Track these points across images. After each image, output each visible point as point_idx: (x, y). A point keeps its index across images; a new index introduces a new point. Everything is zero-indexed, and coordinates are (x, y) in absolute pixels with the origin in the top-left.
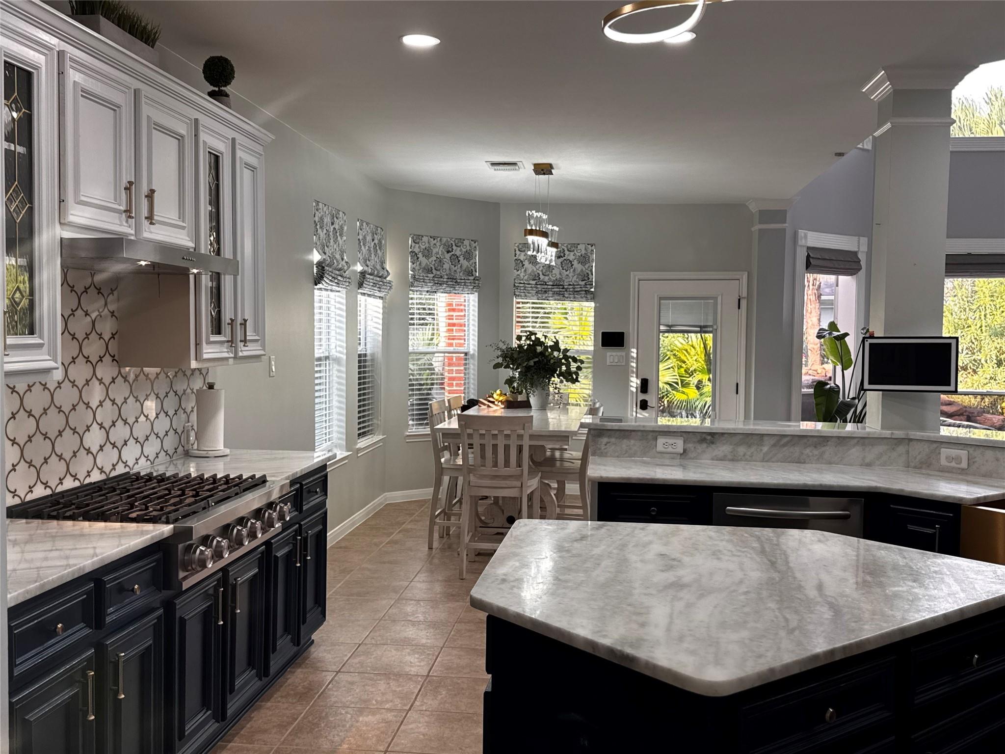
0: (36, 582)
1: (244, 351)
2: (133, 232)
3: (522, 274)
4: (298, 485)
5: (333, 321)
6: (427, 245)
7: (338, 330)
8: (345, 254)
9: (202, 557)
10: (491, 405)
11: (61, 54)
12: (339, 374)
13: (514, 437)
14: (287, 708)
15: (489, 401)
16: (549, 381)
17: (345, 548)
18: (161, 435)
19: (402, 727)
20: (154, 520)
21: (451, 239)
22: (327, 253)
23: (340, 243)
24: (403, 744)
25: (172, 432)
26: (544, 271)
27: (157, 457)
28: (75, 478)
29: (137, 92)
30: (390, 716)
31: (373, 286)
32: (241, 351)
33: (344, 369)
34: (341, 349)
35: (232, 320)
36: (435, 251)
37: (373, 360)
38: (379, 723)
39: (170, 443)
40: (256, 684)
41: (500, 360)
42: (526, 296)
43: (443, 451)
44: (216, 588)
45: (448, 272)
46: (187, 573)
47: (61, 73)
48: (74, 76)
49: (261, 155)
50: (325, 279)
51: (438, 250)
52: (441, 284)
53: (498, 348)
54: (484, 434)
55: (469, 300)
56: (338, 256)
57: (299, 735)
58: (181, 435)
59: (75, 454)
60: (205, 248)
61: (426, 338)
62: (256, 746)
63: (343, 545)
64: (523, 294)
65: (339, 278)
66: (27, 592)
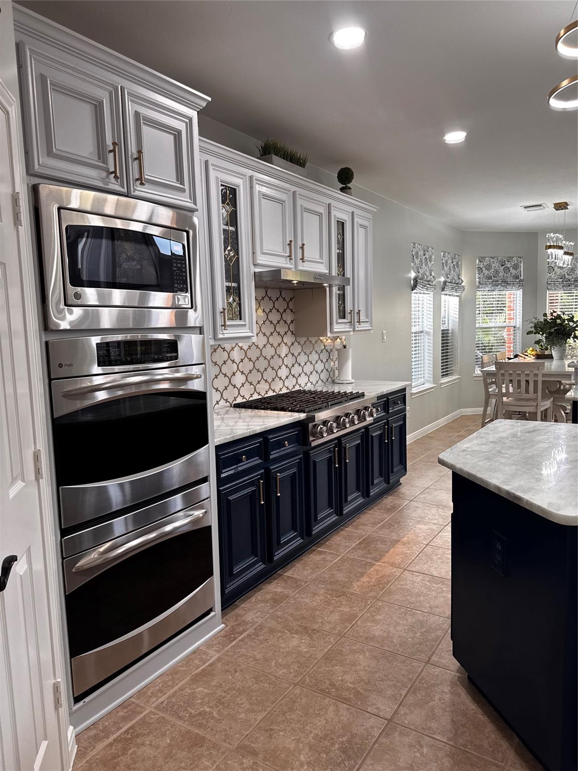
0: (230, 435)
1: (359, 327)
2: (293, 267)
3: (553, 275)
4: (385, 399)
5: (425, 311)
6: (488, 263)
7: (428, 316)
8: (433, 272)
9: (321, 430)
10: (526, 357)
11: (251, 177)
12: (429, 341)
13: (532, 375)
14: (379, 515)
15: (525, 355)
16: (566, 341)
17: (431, 437)
18: (319, 372)
19: (440, 534)
20: (298, 411)
21: (504, 257)
22: (421, 272)
23: (430, 265)
24: (438, 542)
25: (325, 370)
26: (568, 272)
27: (317, 383)
28: (274, 391)
29: (294, 193)
30: (434, 527)
31: (451, 289)
32: (357, 327)
33: (432, 338)
34: (430, 327)
35: (351, 311)
36: (493, 265)
37: (452, 333)
38: (427, 530)
39: (324, 376)
40: (361, 501)
41: (533, 329)
42: (555, 289)
43: (491, 384)
44: (334, 448)
45: (502, 278)
46: (314, 438)
47: (251, 187)
48: (258, 188)
49: (370, 219)
50: (418, 287)
51: (496, 265)
52: (497, 286)
53: (532, 322)
54: (512, 374)
55: (516, 294)
56: (428, 274)
57: (382, 529)
58: (330, 372)
59: (273, 380)
60: (334, 272)
61: (501, 321)
62: (359, 531)
63: (430, 435)
64: (553, 288)
65: (428, 286)
66: (226, 439)
